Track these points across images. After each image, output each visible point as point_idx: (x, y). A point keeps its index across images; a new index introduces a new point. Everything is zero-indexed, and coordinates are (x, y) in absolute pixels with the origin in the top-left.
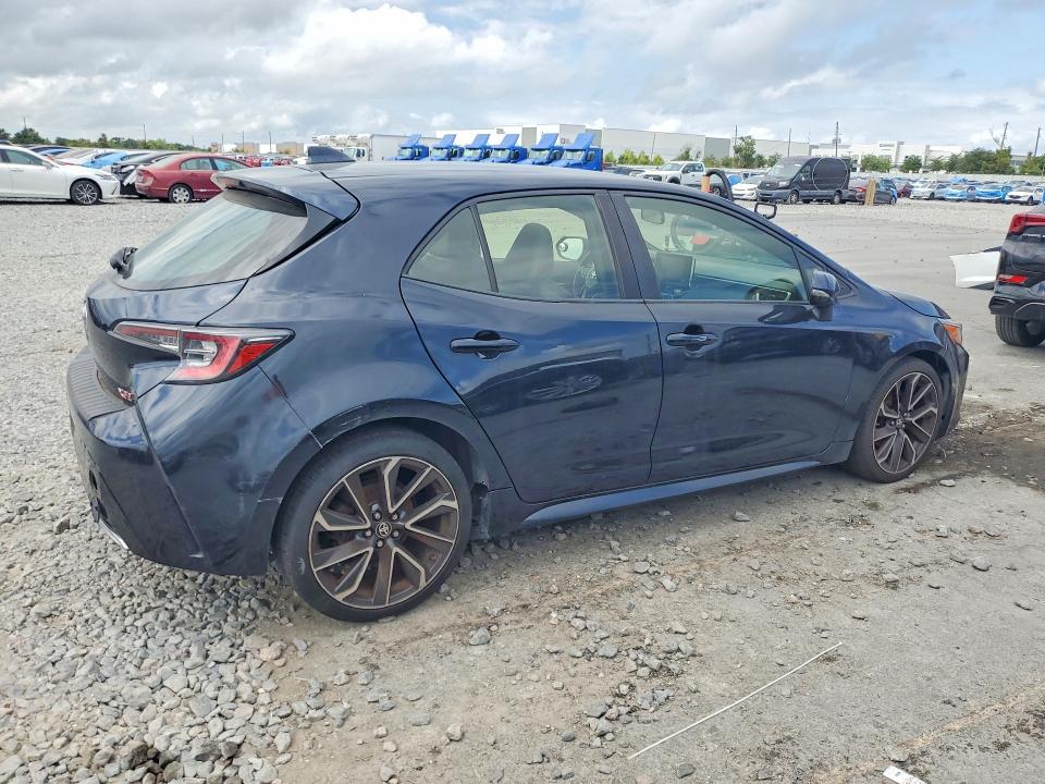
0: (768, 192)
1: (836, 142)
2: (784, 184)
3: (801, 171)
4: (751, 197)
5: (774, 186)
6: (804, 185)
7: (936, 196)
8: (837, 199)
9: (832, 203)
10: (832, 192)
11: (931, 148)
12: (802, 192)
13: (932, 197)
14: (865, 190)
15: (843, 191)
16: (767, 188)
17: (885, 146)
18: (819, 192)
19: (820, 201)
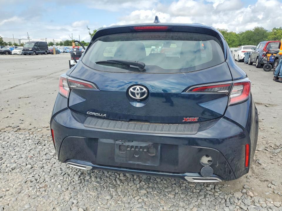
0: (26, 52)
1: (28, 38)
2: (31, 49)
3: (35, 45)
4: (20, 54)
5: (28, 50)
6: (37, 50)
7: (65, 52)
8: (46, 53)
9: (45, 54)
10: (44, 51)
11: (54, 40)
12: (37, 52)
13: (64, 52)
14: (52, 51)
15: (47, 51)
16: (25, 51)
17: (42, 39)
18: (41, 51)
19: (42, 54)
